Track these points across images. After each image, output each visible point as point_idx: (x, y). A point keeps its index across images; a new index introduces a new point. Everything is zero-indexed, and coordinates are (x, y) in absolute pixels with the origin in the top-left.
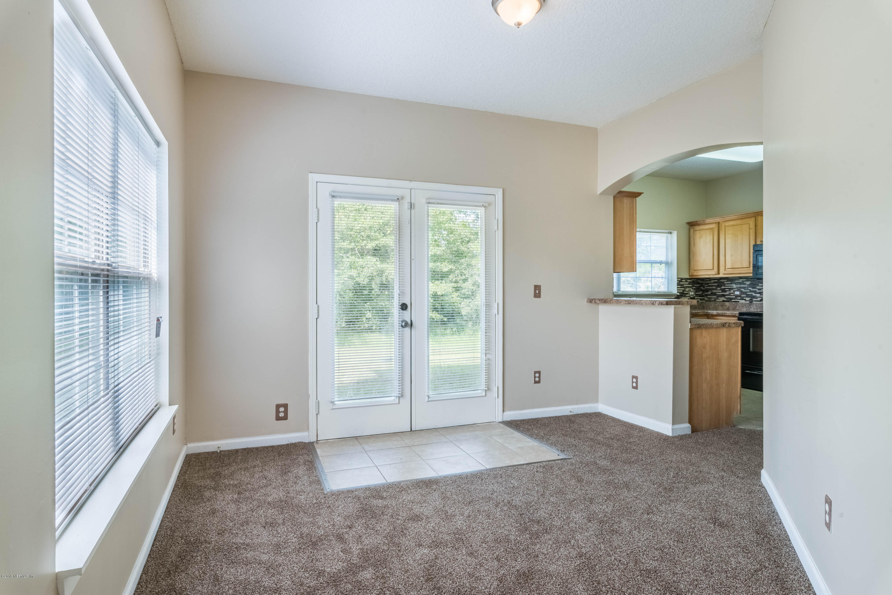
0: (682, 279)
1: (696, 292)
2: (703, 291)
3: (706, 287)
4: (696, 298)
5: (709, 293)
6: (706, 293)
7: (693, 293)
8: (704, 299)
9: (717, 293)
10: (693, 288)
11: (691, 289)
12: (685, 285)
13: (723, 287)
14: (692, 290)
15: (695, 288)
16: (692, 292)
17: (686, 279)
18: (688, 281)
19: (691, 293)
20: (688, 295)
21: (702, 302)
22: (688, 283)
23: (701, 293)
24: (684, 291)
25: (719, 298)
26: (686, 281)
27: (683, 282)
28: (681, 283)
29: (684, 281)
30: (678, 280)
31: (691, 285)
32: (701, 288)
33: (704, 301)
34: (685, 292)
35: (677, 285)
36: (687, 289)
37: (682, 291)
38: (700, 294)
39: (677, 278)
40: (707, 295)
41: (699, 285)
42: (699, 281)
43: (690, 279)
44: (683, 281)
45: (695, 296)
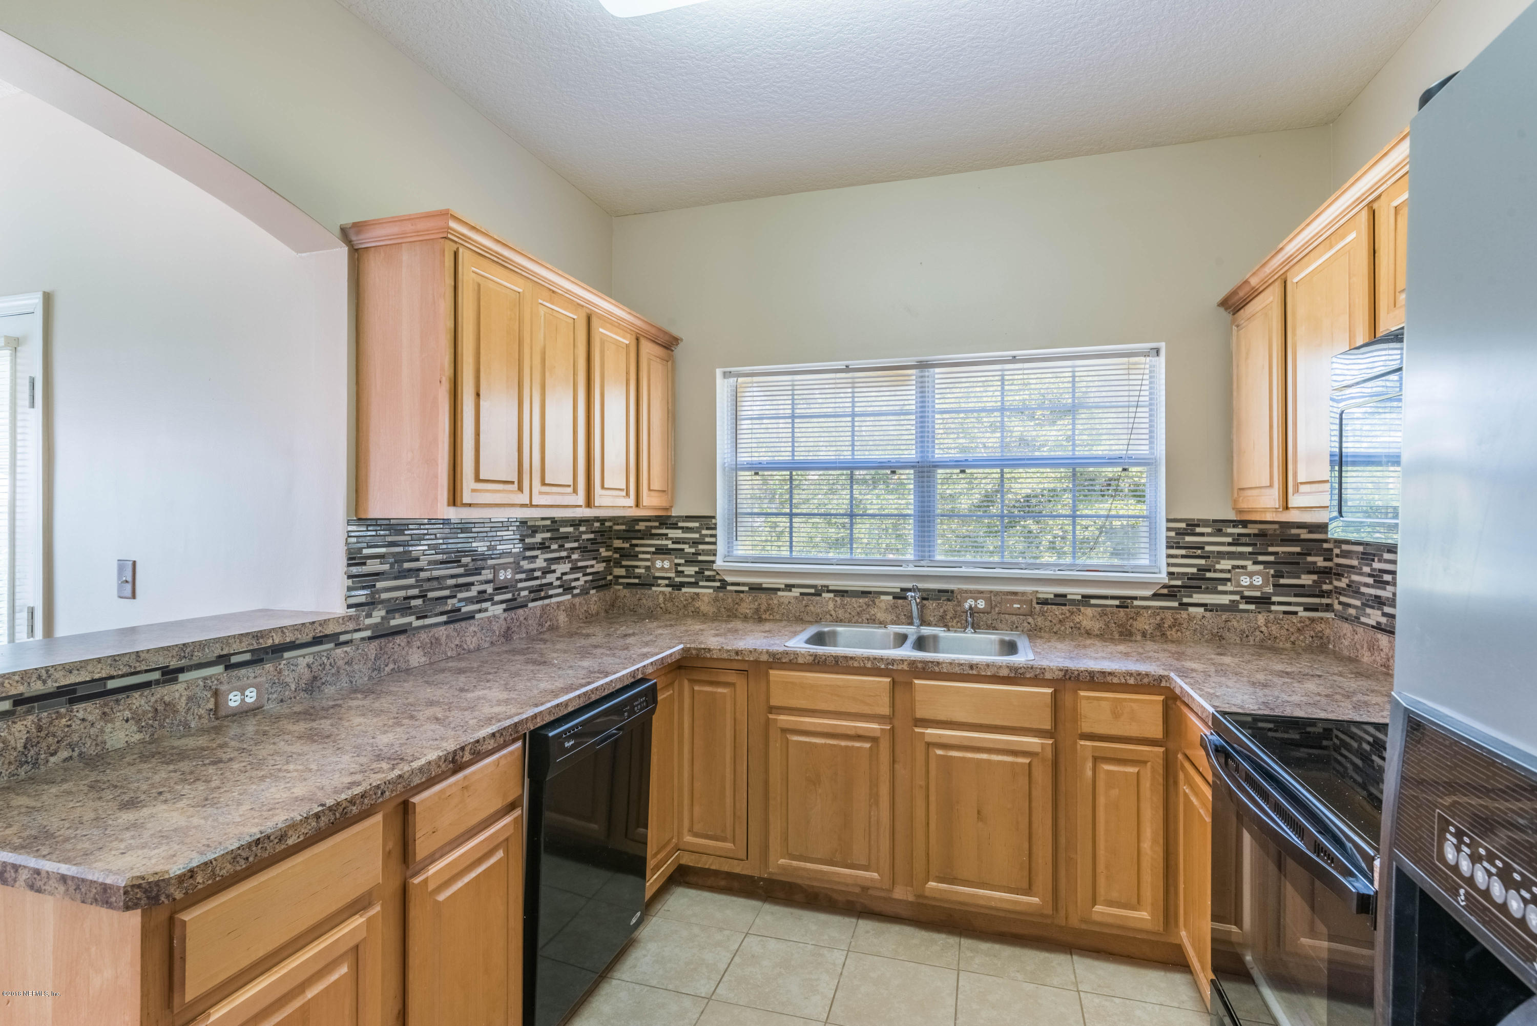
0: (1192, 526)
1: (1278, 575)
2: (1325, 573)
3: (1337, 556)
4: (1274, 599)
5: (1342, 583)
6: (1336, 583)
7: (1258, 581)
8: (1328, 608)
9: (1363, 589)
10: (1261, 558)
11: (1248, 563)
12: (1208, 548)
13: (1377, 565)
14: (1251, 567)
15: (1271, 558)
16: (1251, 575)
17: (1219, 526)
18: (1230, 530)
19: (1245, 581)
20: (1229, 587)
21: (1312, 620)
22: (1230, 540)
23: (1307, 580)
24: (1202, 569)
25: (1368, 611)
26: (1219, 532)
27: (1202, 534)
28: (1188, 539)
29: (1209, 530)
30: (1169, 529)
31: (1250, 549)
32: (1310, 559)
33: (1330, 615)
34: (1208, 575)
35: (1168, 547)
36: (1225, 564)
37: (1194, 570)
38: (1303, 586)
39: (1168, 520)
40: (1339, 592)
41: (1297, 549)
42: (1294, 531)
43: (1235, 523)
44: (1198, 530)
45: (1270, 589)
